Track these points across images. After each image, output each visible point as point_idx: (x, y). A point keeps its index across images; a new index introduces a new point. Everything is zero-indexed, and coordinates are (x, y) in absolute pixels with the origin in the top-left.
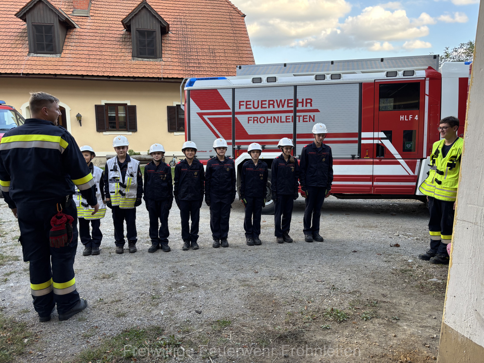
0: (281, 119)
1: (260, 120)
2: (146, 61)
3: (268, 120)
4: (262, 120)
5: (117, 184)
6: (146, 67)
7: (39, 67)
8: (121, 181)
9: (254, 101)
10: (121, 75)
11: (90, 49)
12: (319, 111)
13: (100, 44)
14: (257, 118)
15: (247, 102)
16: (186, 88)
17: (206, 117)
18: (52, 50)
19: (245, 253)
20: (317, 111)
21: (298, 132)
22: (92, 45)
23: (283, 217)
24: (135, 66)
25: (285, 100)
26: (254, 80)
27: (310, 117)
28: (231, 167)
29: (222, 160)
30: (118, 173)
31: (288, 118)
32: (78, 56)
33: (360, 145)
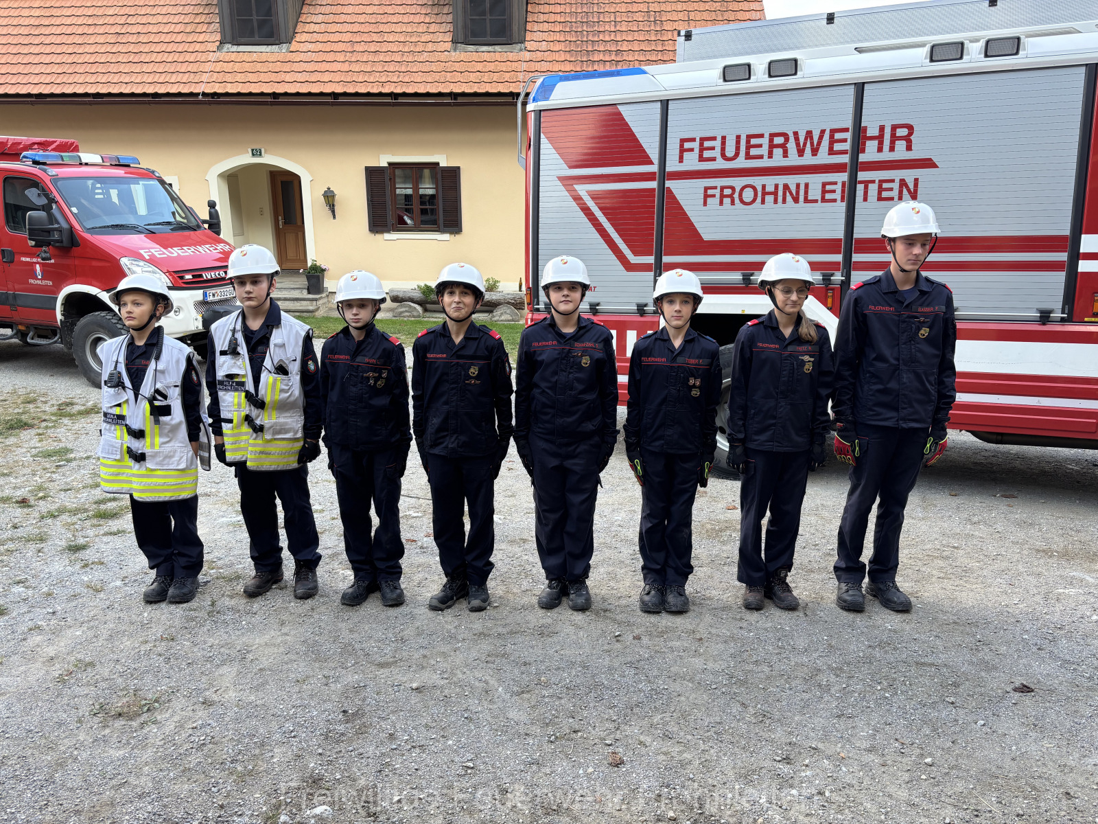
0: (806, 192)
1: (740, 195)
2: (486, 53)
3: (764, 193)
4: (748, 195)
5: (239, 397)
6: (485, 66)
7: (239, 77)
8: (250, 386)
9: (724, 138)
10: (422, 90)
11: (356, 28)
12: (934, 166)
13: (379, 16)
14: (733, 189)
15: (703, 140)
16: (530, 107)
17: (582, 189)
18: (271, 35)
19: (618, 645)
20: (928, 163)
21: (859, 233)
22: (362, 19)
23: (771, 522)
24: (457, 67)
25: (823, 132)
26: (728, 74)
27: (903, 183)
28: (599, 355)
29: (569, 330)
30: (240, 362)
31: (828, 187)
32: (328, 47)
33: (1073, 278)
